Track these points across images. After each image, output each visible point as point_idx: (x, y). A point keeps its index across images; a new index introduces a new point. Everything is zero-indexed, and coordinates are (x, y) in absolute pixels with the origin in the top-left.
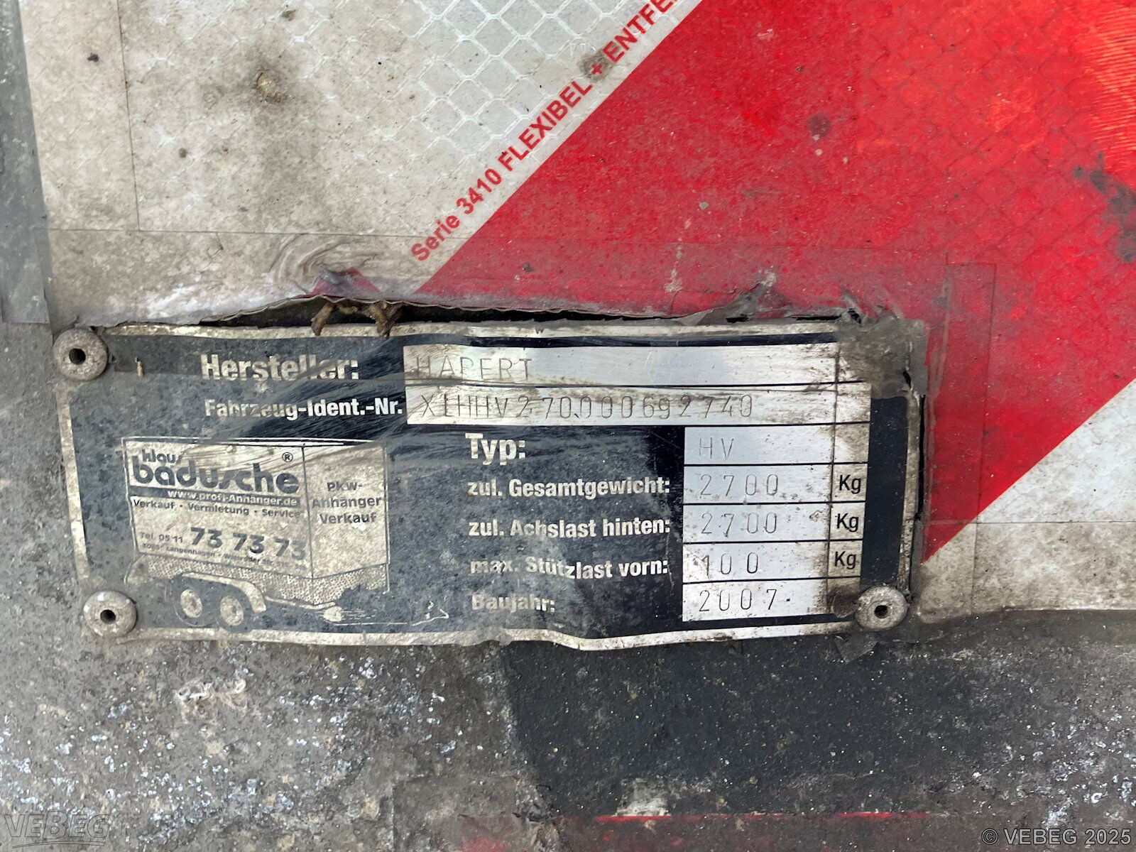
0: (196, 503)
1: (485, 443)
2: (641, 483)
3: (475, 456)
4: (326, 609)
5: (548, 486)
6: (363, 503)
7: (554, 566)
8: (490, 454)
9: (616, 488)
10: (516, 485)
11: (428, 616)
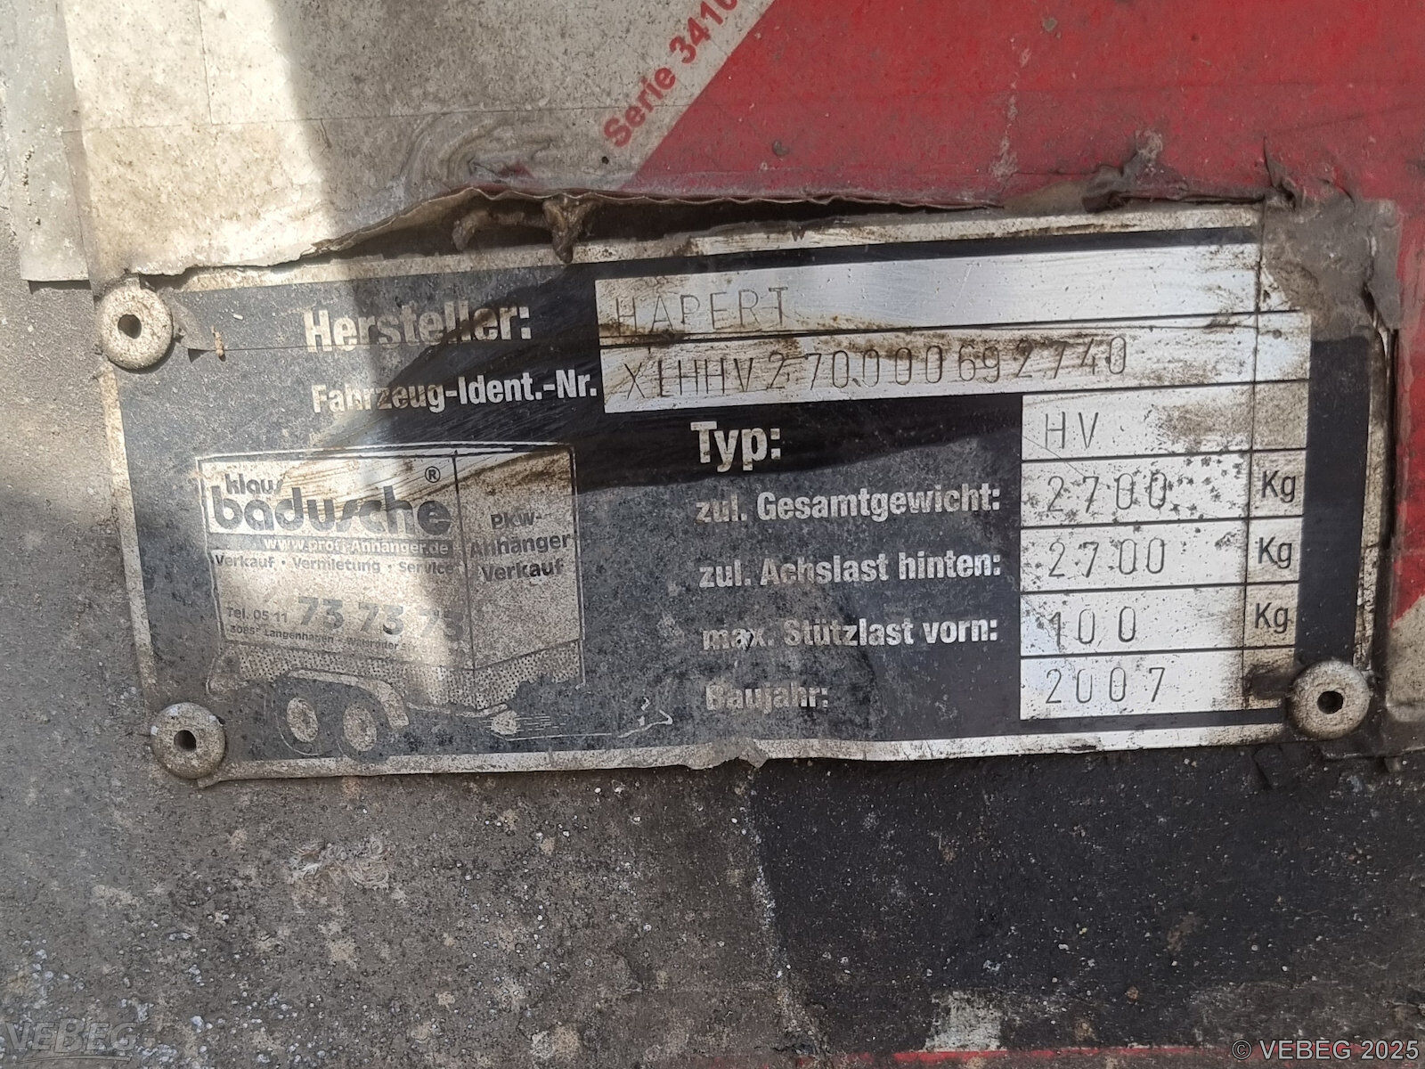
0: (304, 556)
1: (719, 435)
2: (956, 494)
3: (705, 459)
4: (494, 715)
5: (815, 500)
6: (543, 544)
7: (826, 631)
8: (727, 456)
9: (919, 502)
10: (767, 501)
11: (642, 721)
